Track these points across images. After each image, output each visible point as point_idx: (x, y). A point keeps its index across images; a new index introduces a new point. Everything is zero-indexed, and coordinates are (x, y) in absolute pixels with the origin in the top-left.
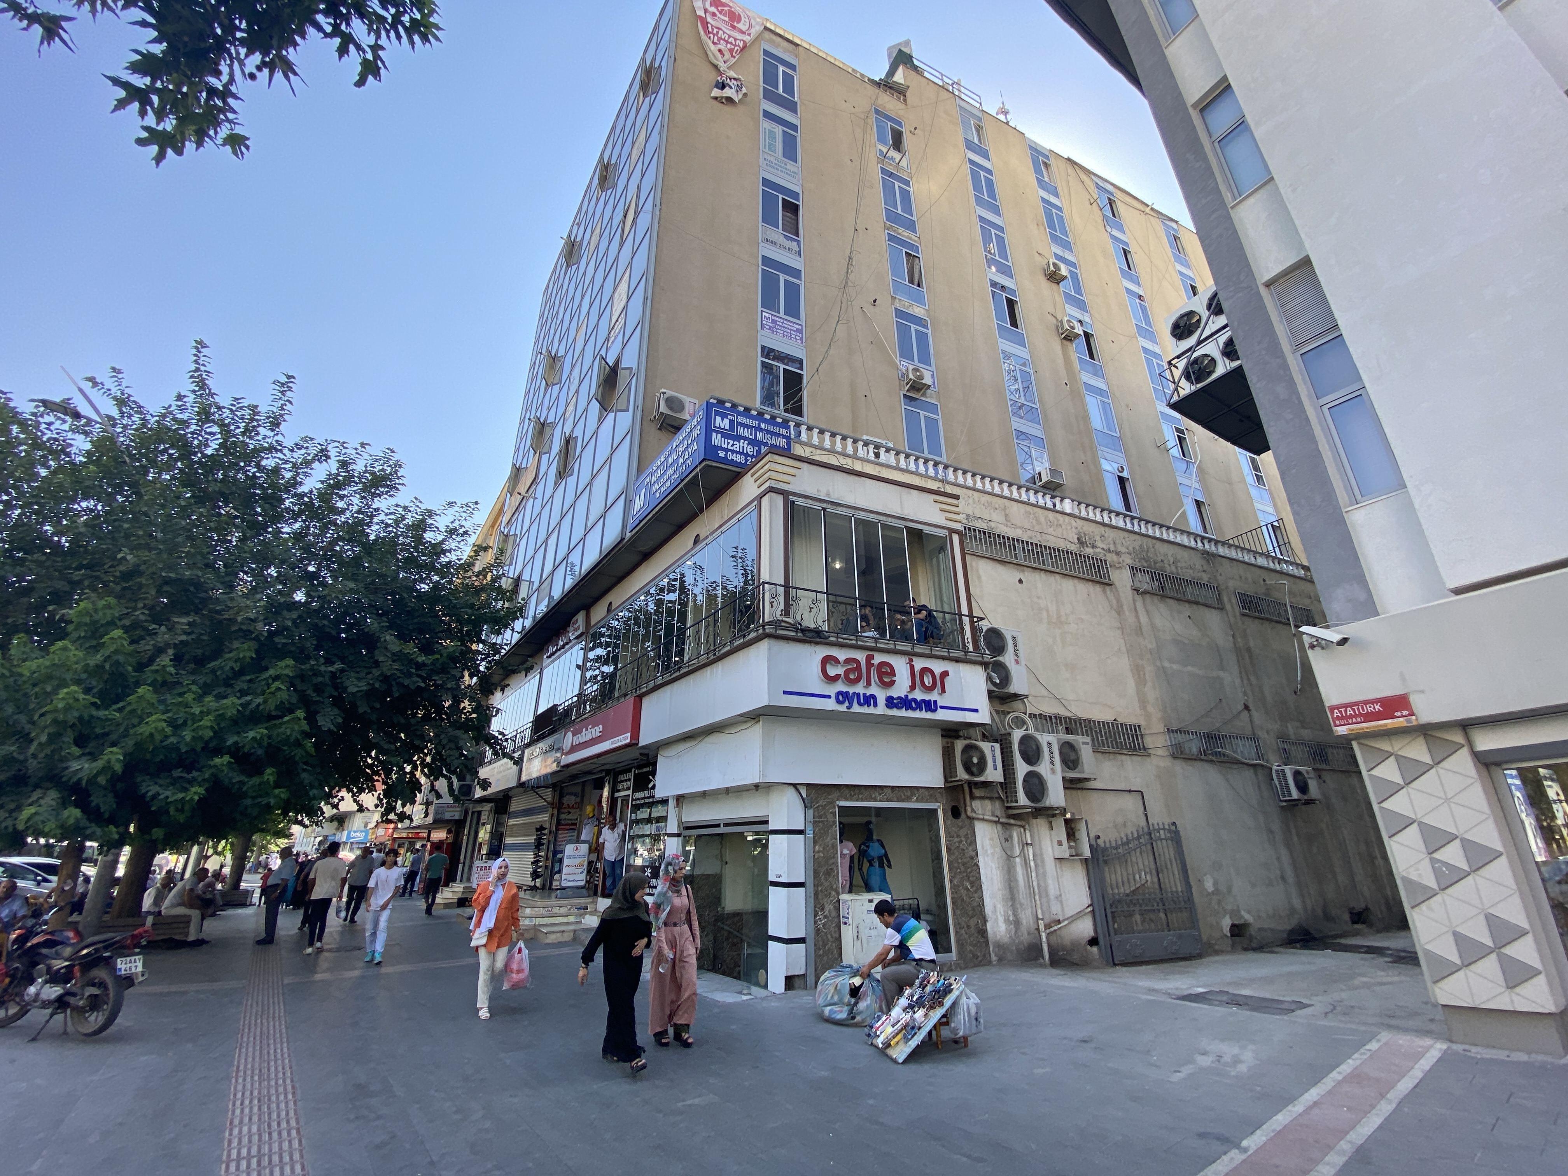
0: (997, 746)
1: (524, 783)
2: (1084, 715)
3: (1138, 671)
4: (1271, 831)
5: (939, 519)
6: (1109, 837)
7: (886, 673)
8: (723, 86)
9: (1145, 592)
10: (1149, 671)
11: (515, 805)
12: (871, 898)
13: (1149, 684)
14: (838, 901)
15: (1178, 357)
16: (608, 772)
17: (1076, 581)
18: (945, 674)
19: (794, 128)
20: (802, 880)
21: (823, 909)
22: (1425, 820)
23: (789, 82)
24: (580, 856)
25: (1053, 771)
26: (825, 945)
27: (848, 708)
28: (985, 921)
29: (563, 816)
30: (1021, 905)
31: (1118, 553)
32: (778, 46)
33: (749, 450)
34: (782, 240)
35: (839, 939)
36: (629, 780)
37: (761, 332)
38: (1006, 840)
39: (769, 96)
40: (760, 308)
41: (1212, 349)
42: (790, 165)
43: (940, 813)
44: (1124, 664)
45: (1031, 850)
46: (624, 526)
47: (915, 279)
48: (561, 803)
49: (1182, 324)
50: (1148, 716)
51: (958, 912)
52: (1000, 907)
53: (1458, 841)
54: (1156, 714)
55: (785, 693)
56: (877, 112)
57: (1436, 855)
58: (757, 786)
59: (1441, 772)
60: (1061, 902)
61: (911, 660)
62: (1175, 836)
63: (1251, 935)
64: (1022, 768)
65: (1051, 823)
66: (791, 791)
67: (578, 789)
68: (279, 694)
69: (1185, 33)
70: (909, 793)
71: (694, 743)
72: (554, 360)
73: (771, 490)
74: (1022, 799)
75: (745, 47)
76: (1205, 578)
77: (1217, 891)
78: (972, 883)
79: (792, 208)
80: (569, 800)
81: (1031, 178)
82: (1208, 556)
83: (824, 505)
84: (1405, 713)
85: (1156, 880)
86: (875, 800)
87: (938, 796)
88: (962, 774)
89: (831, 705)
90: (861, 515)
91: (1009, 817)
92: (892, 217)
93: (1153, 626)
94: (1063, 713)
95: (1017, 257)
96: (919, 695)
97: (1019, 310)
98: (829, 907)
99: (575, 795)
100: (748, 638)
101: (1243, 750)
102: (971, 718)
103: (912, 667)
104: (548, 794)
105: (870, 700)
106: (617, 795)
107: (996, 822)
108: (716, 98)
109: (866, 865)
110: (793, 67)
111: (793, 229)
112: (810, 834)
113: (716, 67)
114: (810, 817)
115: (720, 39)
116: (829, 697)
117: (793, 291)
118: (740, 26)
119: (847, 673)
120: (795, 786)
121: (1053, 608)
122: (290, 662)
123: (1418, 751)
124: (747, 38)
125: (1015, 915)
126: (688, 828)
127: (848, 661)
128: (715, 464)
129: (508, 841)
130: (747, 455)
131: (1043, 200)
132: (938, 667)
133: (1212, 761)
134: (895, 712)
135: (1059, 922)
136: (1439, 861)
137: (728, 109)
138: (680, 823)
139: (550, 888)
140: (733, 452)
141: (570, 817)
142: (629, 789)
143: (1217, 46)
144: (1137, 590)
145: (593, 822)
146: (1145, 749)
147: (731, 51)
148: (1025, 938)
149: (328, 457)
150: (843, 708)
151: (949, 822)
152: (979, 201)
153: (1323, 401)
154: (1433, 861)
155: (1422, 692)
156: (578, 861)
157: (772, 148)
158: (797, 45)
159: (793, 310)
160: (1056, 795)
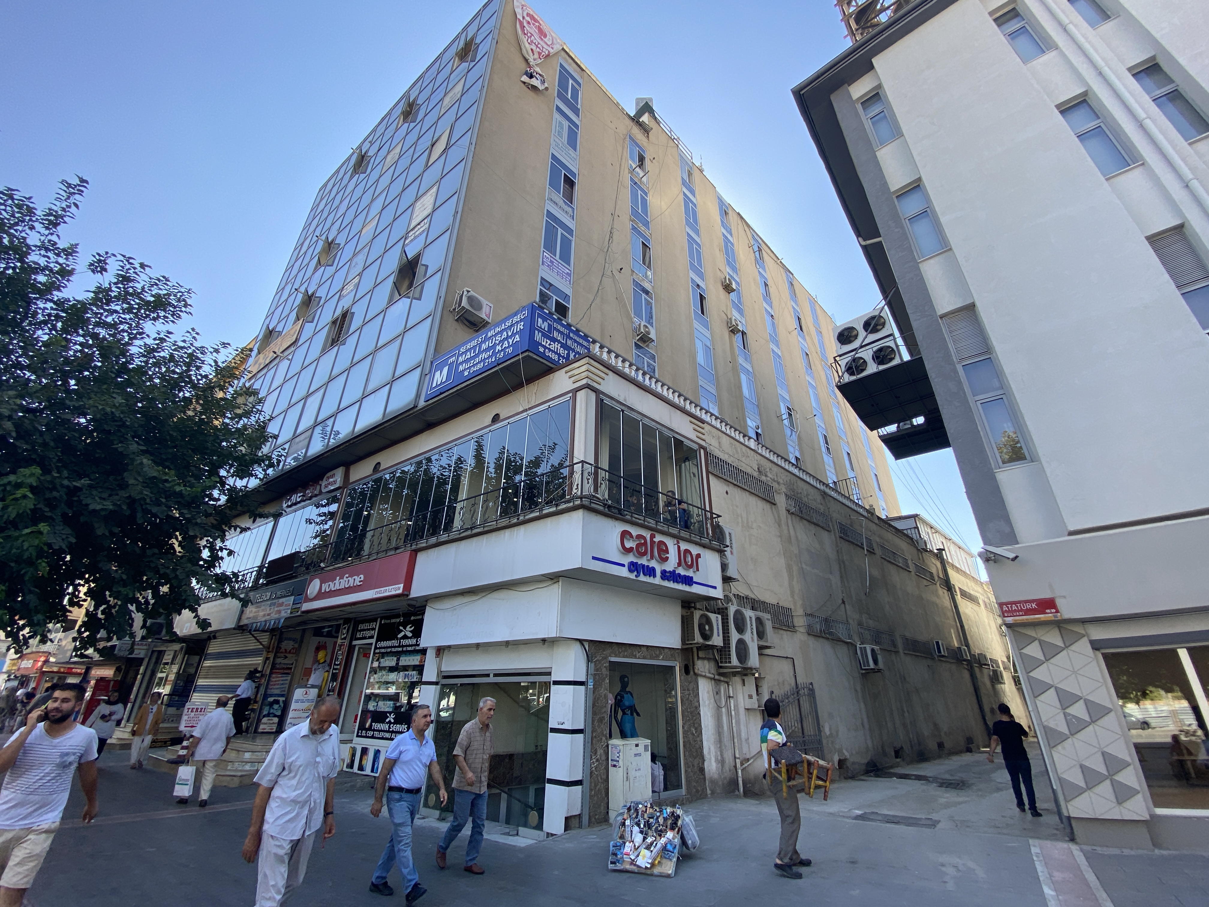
0: (720, 617)
1: (242, 626)
2: (762, 599)
3: (789, 568)
4: (856, 690)
5: (692, 435)
6: (778, 694)
7: (664, 551)
8: (531, 77)
9: (792, 513)
10: (795, 568)
11: (213, 647)
12: (636, 742)
13: (795, 580)
14: (607, 746)
15: (840, 356)
16: (347, 621)
17: (757, 498)
18: (698, 556)
19: (577, 126)
20: (582, 727)
21: (596, 754)
22: (1059, 686)
23: (575, 93)
24: (308, 701)
25: (753, 640)
26: (596, 786)
27: (636, 576)
28: (704, 761)
29: (278, 660)
30: (726, 746)
31: (778, 483)
32: (570, 65)
33: (561, 351)
34: (561, 203)
35: (607, 780)
36: (374, 629)
37: (541, 267)
38: (717, 693)
39: (561, 96)
40: (542, 249)
41: (867, 355)
42: (571, 152)
43: (677, 669)
44: (781, 562)
45: (732, 701)
46: (418, 396)
47: (646, 261)
48: (279, 647)
49: (846, 333)
50: (795, 603)
51: (687, 754)
52: (712, 749)
53: (1082, 702)
54: (799, 603)
55: (594, 558)
56: (630, 137)
57: (1068, 711)
58: (544, 640)
59: (1071, 653)
60: (748, 744)
61: (678, 542)
62: (812, 692)
63: (847, 767)
64: (735, 636)
65: (744, 681)
66: (578, 645)
67: (298, 636)
68: (24, 502)
69: (889, 146)
70: (658, 653)
71: (474, 598)
72: (330, 246)
73: (588, 386)
74: (735, 661)
75: (548, 55)
76: (822, 508)
77: (831, 734)
78: (696, 729)
79: (570, 183)
80: (287, 645)
81: (718, 219)
82: (824, 494)
83: (623, 408)
84: (1053, 611)
85: (800, 726)
86: (636, 658)
87: (676, 655)
88: (698, 639)
89: (624, 572)
90: (646, 421)
91: (720, 674)
92: (634, 212)
93: (797, 537)
94: (751, 596)
95: (708, 268)
96: (681, 571)
97: (707, 303)
98: (600, 752)
99: (294, 640)
100: (560, 508)
101: (841, 631)
102: (712, 593)
103: (679, 547)
104: (265, 638)
105: (651, 572)
106: (355, 643)
107: (711, 679)
108: (524, 83)
109: (620, 714)
110: (579, 84)
111: (569, 197)
112: (591, 685)
113: (526, 60)
114: (592, 671)
115: (532, 41)
116: (623, 565)
117: (566, 244)
118: (546, 40)
119: (638, 546)
120: (581, 641)
121: (744, 515)
122: (38, 471)
123: (1054, 638)
124: (551, 51)
125: (722, 755)
126: (445, 677)
127: (639, 537)
128: (535, 357)
129: (201, 682)
130: (559, 355)
131: (724, 235)
132: (695, 550)
133: (827, 639)
134: (666, 584)
135: (748, 760)
136: (1070, 714)
137: (531, 93)
138: (440, 672)
139: (256, 731)
140: (550, 350)
141: (286, 661)
142: (372, 637)
143: (917, 159)
144: (788, 511)
145: (324, 668)
146: (794, 627)
147: (539, 54)
148: (728, 774)
149: (104, 270)
150: (632, 576)
151: (683, 678)
152: (688, 223)
153: (977, 398)
154: (1065, 715)
155: (1065, 597)
156: (305, 705)
157: (560, 134)
158: (583, 70)
159: (565, 257)
160: (754, 660)
